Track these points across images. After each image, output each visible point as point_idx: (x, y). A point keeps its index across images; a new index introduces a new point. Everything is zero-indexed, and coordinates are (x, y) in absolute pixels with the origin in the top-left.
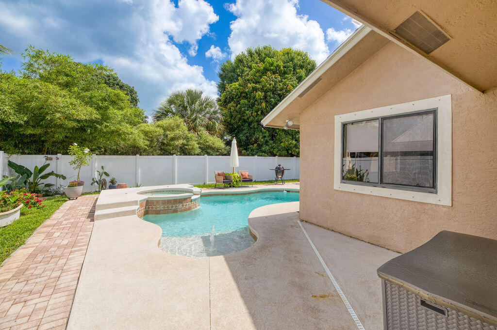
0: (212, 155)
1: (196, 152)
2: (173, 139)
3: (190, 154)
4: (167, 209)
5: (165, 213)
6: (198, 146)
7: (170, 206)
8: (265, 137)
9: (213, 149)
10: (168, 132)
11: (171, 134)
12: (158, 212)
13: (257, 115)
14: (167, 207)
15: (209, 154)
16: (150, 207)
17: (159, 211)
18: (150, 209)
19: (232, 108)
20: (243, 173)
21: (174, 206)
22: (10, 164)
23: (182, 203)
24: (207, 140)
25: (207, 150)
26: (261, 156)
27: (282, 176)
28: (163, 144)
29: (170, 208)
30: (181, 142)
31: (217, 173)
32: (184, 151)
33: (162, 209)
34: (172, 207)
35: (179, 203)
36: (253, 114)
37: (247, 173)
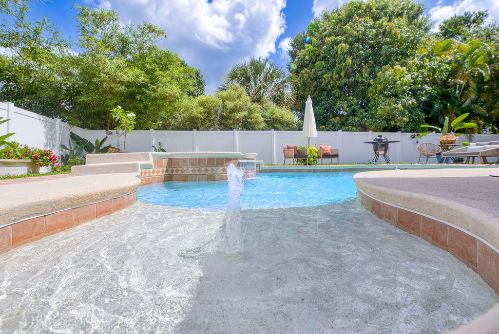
0: (280, 130)
1: (261, 127)
2: (233, 111)
3: (253, 129)
4: (197, 173)
5: (195, 181)
6: (262, 119)
7: (203, 169)
8: (352, 105)
9: (282, 123)
10: (227, 102)
11: (230, 105)
12: (185, 178)
13: (340, 77)
14: (198, 170)
15: (276, 129)
16: (175, 169)
17: (187, 176)
18: (175, 173)
19: (305, 75)
20: (324, 147)
21: (209, 169)
22: (73, 136)
23: (222, 164)
24: (275, 112)
25: (273, 124)
26: (348, 130)
27: (386, 151)
28: (222, 117)
29: (203, 172)
30: (242, 114)
31: (285, 146)
32: (247, 125)
33: (191, 173)
34: (206, 170)
35: (218, 164)
36: (334, 77)
37: (330, 147)
